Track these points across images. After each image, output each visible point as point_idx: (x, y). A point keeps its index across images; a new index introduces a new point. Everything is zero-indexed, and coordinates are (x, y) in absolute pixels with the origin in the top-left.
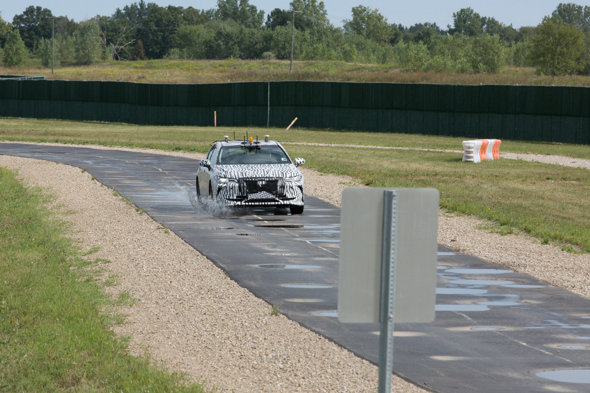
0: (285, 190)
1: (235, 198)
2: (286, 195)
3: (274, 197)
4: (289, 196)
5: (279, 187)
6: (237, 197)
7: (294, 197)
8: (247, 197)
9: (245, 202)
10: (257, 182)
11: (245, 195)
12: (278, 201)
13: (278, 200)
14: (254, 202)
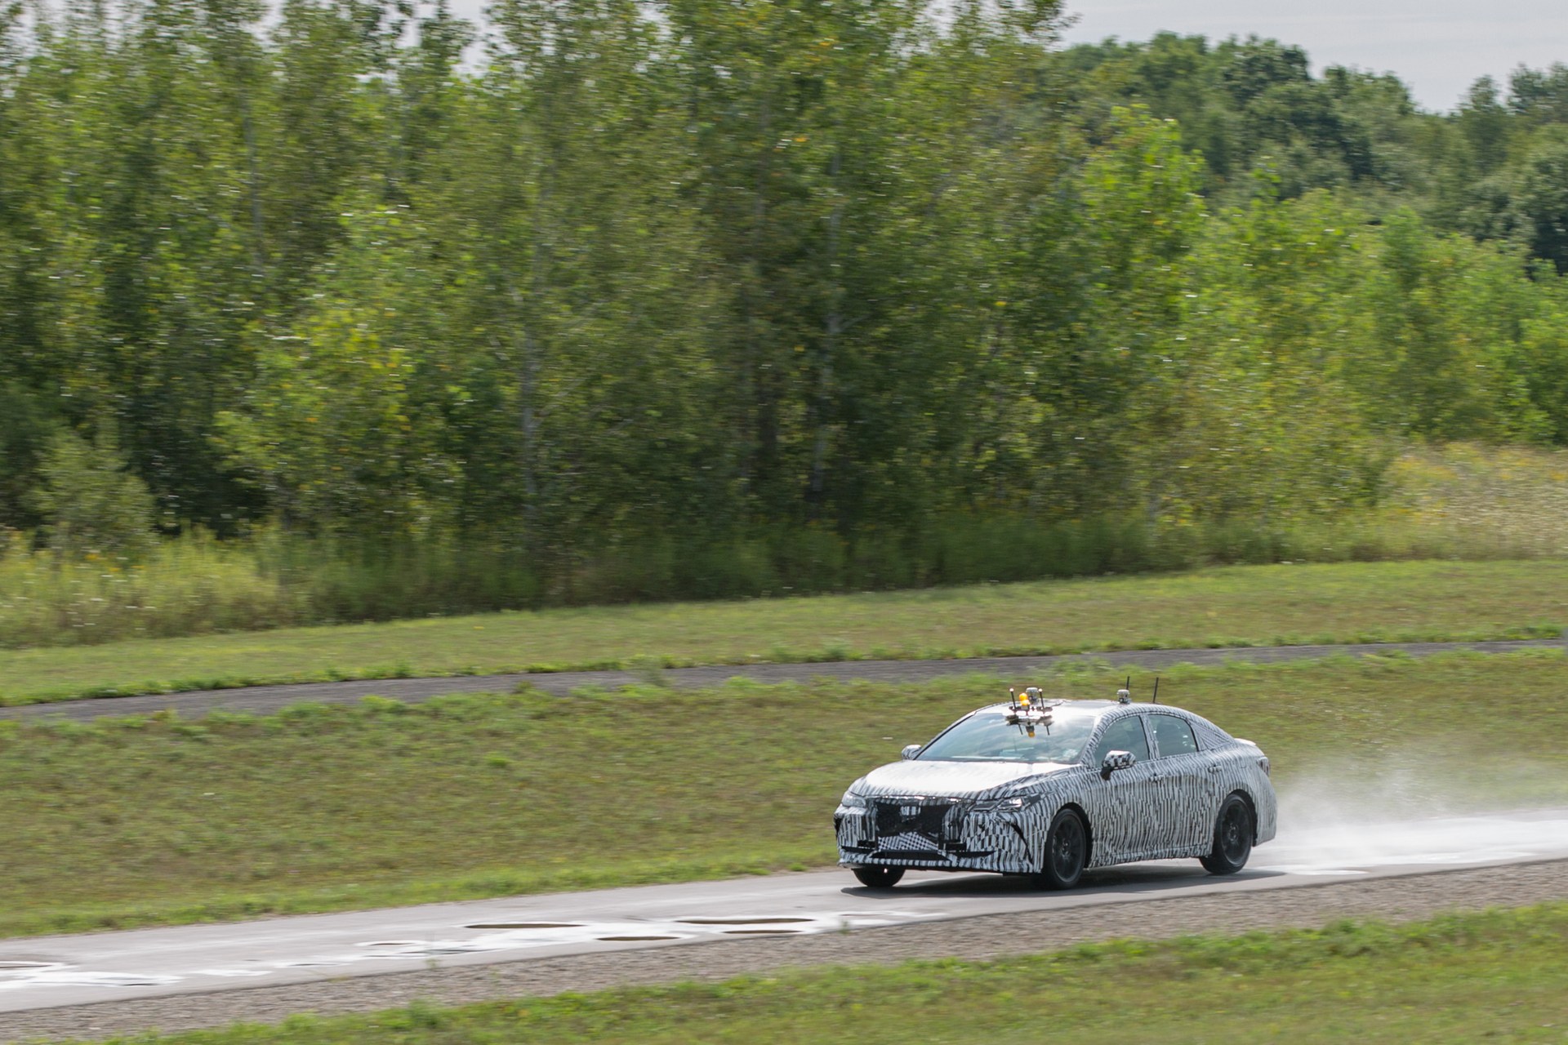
0: (965, 832)
1: (855, 845)
2: (965, 844)
3: (935, 847)
4: (973, 846)
5: (947, 823)
6: (860, 843)
7: (990, 849)
8: (875, 845)
9: (874, 856)
10: (899, 807)
11: (874, 839)
12: (945, 859)
13: (944, 854)
14: (893, 858)
